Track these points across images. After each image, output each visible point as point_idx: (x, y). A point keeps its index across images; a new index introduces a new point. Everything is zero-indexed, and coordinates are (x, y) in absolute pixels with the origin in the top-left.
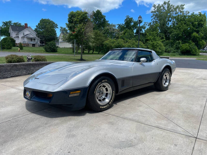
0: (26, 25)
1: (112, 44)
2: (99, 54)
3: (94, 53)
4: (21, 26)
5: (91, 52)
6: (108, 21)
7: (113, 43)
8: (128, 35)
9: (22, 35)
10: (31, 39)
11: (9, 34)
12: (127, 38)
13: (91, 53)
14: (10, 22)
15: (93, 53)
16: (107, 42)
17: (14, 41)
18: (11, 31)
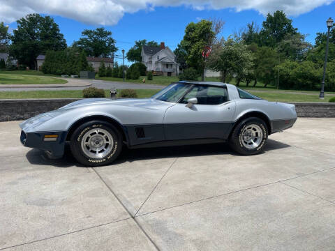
0: (163, 44)
1: (289, 70)
2: (265, 87)
3: (257, 85)
4: (157, 46)
5: (252, 83)
6: (296, 29)
7: (292, 68)
8: (325, 53)
9: (156, 60)
10: (167, 65)
11: (141, 58)
12: (323, 59)
13: (250, 87)
14: (144, 41)
15: (254, 86)
16: (281, 67)
17: (145, 68)
18: (143, 54)
